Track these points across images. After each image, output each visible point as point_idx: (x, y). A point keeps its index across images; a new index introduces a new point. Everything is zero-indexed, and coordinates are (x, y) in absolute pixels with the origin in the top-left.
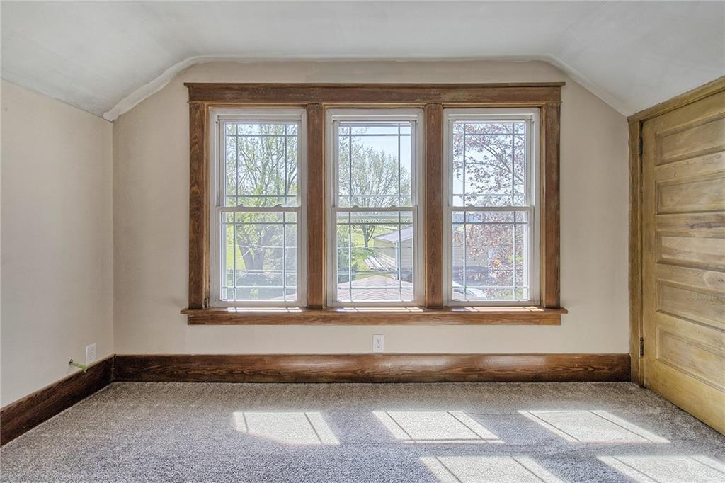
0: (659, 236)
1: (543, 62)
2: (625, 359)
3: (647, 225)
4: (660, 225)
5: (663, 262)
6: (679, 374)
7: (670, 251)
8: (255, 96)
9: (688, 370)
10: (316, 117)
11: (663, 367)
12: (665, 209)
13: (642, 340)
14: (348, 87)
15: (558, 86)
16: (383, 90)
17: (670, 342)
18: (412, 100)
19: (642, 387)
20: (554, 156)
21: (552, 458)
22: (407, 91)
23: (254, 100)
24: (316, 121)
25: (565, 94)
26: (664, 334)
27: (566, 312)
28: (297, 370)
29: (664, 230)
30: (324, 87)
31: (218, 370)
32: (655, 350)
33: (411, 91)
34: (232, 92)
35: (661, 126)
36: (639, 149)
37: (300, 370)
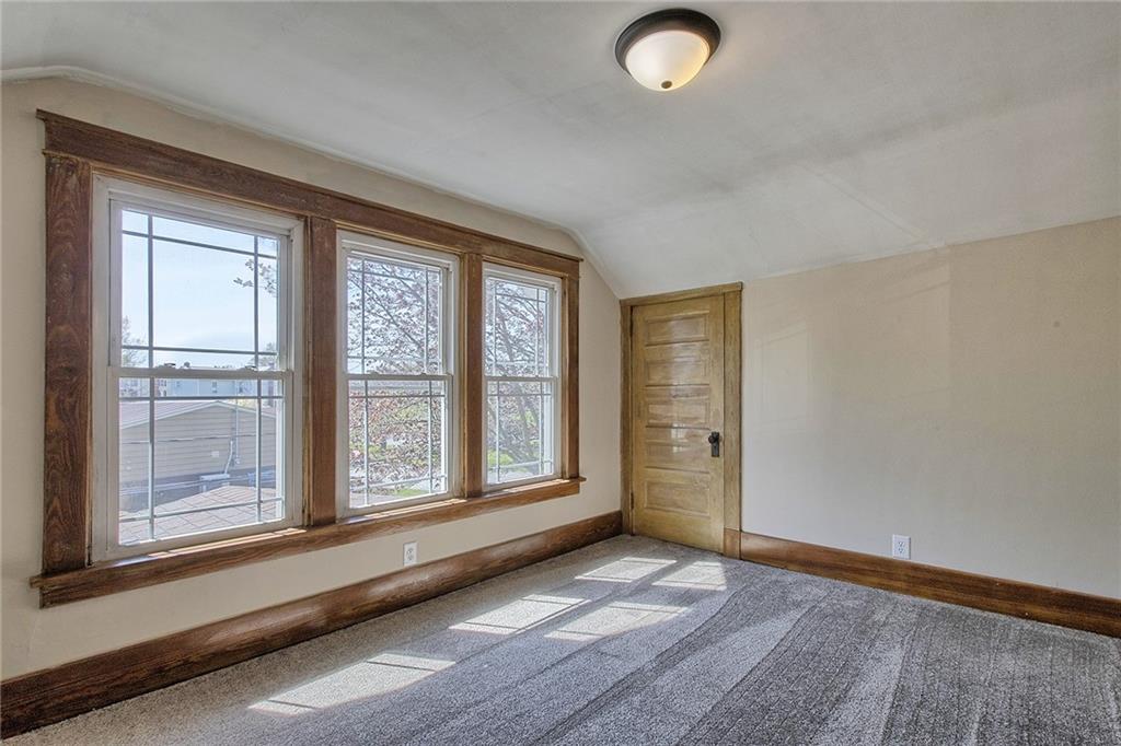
0: (647, 404)
1: (564, 234)
2: (619, 514)
3: (637, 396)
4: (648, 396)
5: (650, 426)
6: (664, 514)
7: (655, 417)
8: (215, 181)
9: (671, 509)
10: (326, 239)
11: (650, 512)
12: (651, 382)
13: (632, 495)
14: (373, 207)
15: (577, 261)
16: (420, 223)
17: (656, 490)
18: (452, 244)
19: (633, 535)
20: (575, 328)
21: (631, 595)
22: (445, 231)
23: (212, 186)
24: (326, 245)
25: (583, 268)
26: (651, 484)
27: (584, 479)
28: (295, 625)
29: (652, 399)
30: (341, 199)
31: (128, 676)
32: (643, 498)
33: (450, 232)
34: (161, 159)
35: (649, 314)
36: (629, 330)
37: (301, 622)
